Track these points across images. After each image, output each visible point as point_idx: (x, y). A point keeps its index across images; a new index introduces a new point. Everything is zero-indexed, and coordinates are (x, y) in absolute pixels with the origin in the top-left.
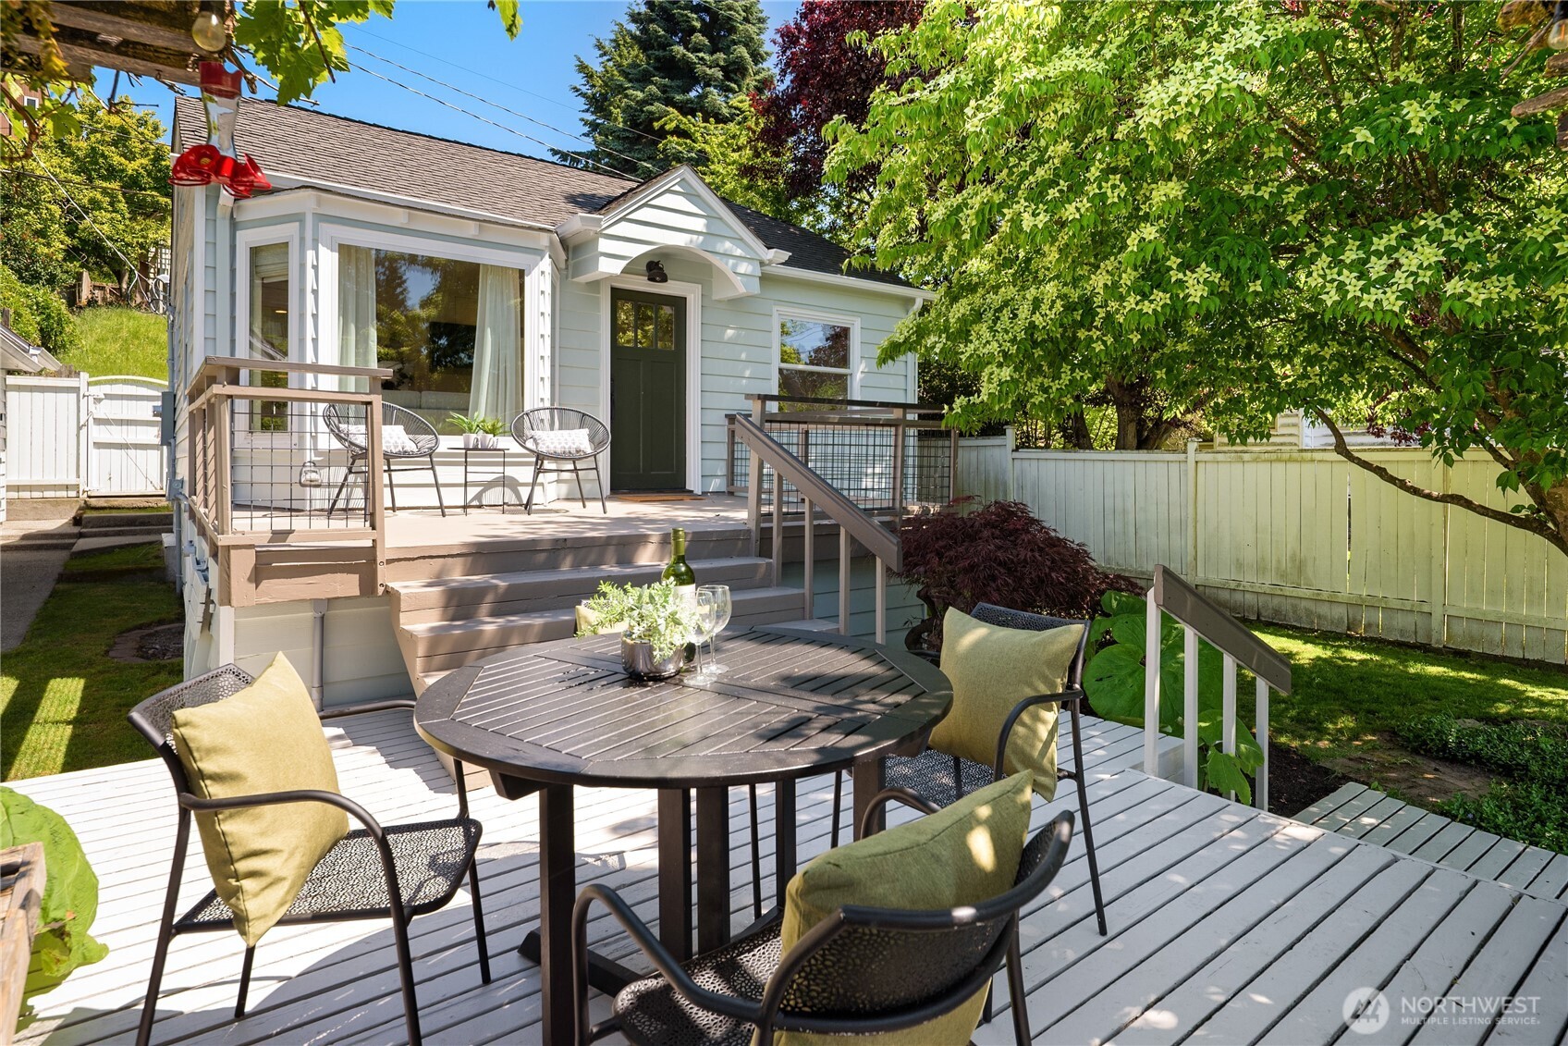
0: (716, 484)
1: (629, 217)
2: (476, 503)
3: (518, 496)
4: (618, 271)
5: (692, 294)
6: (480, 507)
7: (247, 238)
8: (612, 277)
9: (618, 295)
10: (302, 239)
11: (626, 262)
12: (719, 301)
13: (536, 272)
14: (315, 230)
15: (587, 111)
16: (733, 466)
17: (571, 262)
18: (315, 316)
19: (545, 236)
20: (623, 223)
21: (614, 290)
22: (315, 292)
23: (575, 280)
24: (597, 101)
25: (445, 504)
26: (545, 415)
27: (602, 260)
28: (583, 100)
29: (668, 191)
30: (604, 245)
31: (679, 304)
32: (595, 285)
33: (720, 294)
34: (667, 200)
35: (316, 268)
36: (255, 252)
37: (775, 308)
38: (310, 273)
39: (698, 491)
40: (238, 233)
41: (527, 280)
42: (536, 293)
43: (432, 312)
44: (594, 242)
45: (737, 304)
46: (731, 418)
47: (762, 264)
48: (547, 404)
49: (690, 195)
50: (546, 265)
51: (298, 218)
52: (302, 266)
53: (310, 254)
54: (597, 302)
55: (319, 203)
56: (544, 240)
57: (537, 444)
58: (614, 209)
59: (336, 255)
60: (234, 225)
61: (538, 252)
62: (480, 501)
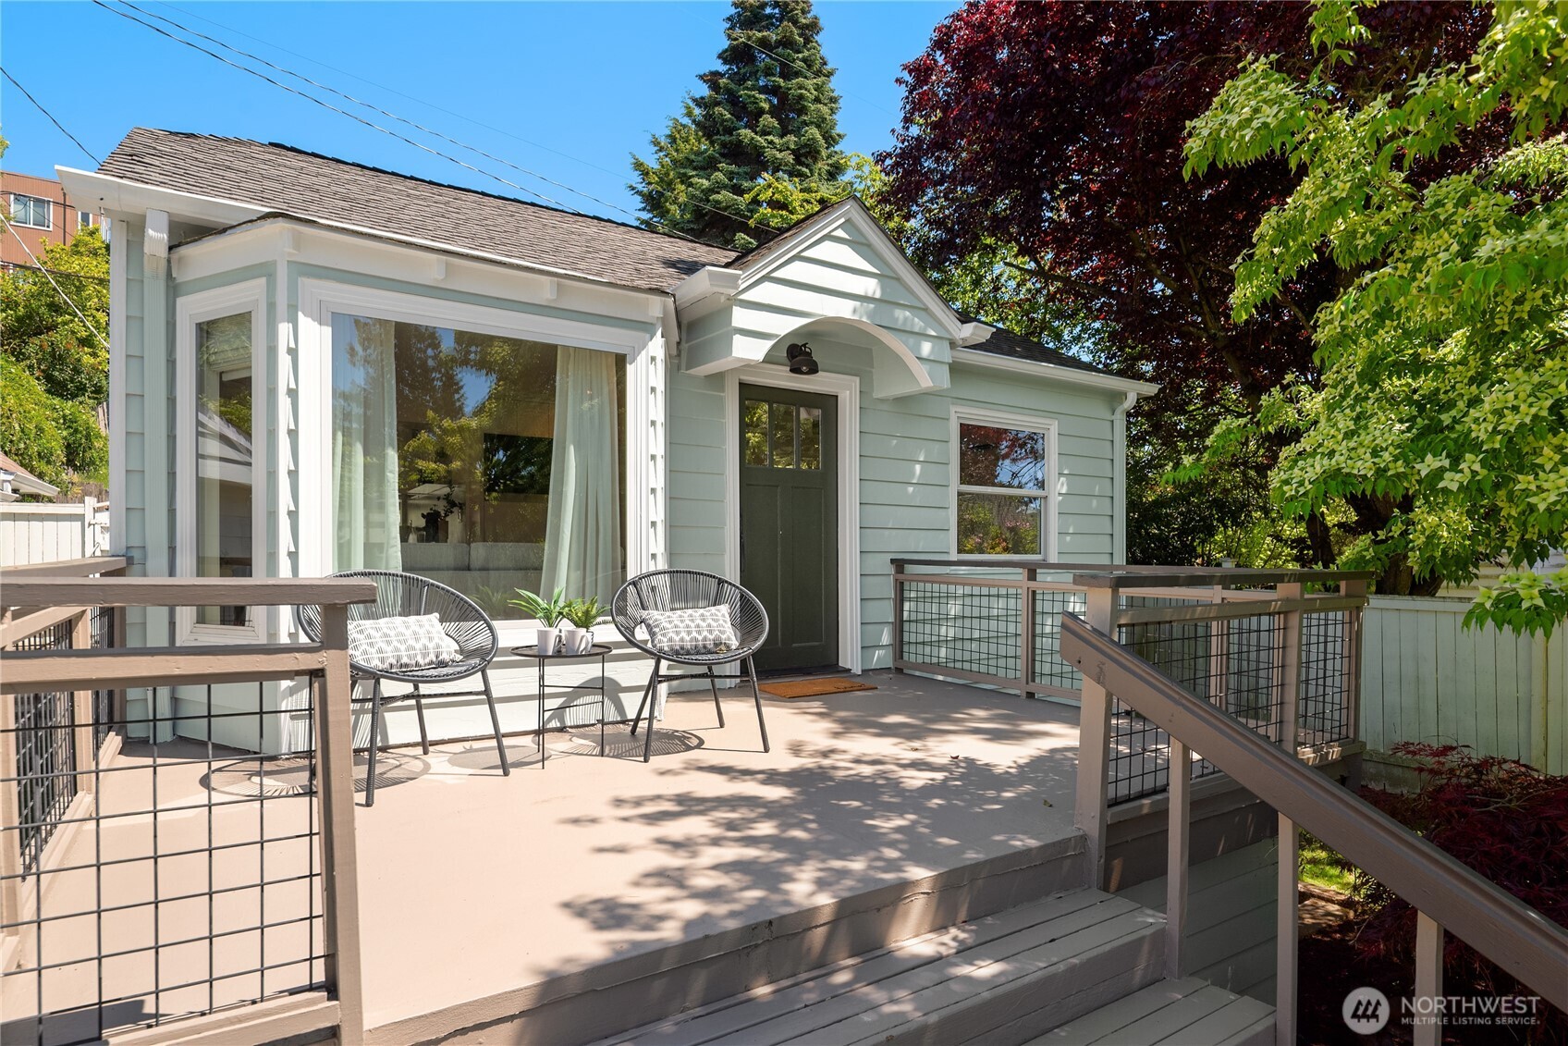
0: (881, 657)
1: (774, 275)
2: (554, 724)
3: (620, 708)
4: (760, 357)
5: (846, 390)
6: (562, 730)
7: (194, 308)
8: (748, 366)
9: (750, 394)
10: (271, 306)
11: (769, 344)
12: (882, 400)
13: (642, 358)
14: (293, 289)
15: (644, 209)
16: (902, 631)
17: (685, 346)
18: (293, 434)
19: (656, 300)
20: (767, 285)
21: (742, 385)
22: (293, 393)
23: (692, 371)
24: (653, 198)
25: (503, 730)
26: (663, 582)
27: (737, 338)
28: (639, 198)
29: (829, 237)
30: (740, 317)
31: (828, 404)
32: (717, 379)
33: (889, 388)
34: (827, 251)
35: (293, 352)
36: (205, 331)
37: (953, 409)
38: (284, 361)
39: (857, 670)
40: (179, 301)
41: (630, 369)
42: (644, 390)
43: (486, 421)
44: (727, 312)
45: (907, 404)
46: (899, 564)
47: (953, 345)
48: (662, 564)
49: (859, 244)
50: (657, 346)
51: (265, 270)
52: (272, 351)
53: (284, 329)
54: (720, 405)
55: (298, 242)
56: (656, 307)
57: (652, 634)
58: (755, 262)
59: (328, 331)
60: (173, 289)
61: (646, 328)
62: (562, 720)
